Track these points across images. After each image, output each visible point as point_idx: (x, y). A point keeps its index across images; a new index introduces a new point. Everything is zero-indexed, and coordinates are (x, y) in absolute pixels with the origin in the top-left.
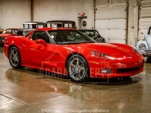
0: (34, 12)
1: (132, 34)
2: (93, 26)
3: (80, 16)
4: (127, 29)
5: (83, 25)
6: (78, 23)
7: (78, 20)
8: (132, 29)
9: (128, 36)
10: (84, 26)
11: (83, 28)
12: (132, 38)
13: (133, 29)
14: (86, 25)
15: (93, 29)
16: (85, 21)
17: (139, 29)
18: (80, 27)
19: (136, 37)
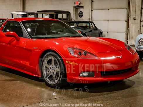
1: (134, 27)
2: (91, 18)
3: (75, 6)
4: (128, 21)
5: (79, 16)
6: (74, 13)
7: (74, 10)
9: (129, 28)
10: (81, 17)
11: (79, 19)
12: (133, 31)
13: (135, 21)
14: (82, 16)
15: (90, 21)
16: (81, 12)
17: (142, 21)
18: (76, 18)
19: (139, 30)
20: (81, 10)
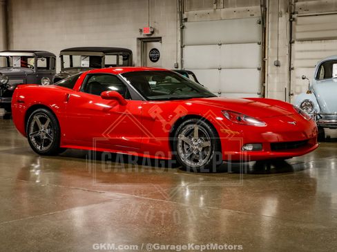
0: (12, 23)
1: (276, 80)
3: (142, 36)
4: (263, 69)
5: (151, 58)
7: (138, 46)
8: (275, 67)
9: (266, 84)
10: (155, 61)
12: (275, 90)
13: (278, 67)
14: (158, 58)
16: (156, 50)
17: (293, 69)
19: (286, 86)
20: (156, 45)
